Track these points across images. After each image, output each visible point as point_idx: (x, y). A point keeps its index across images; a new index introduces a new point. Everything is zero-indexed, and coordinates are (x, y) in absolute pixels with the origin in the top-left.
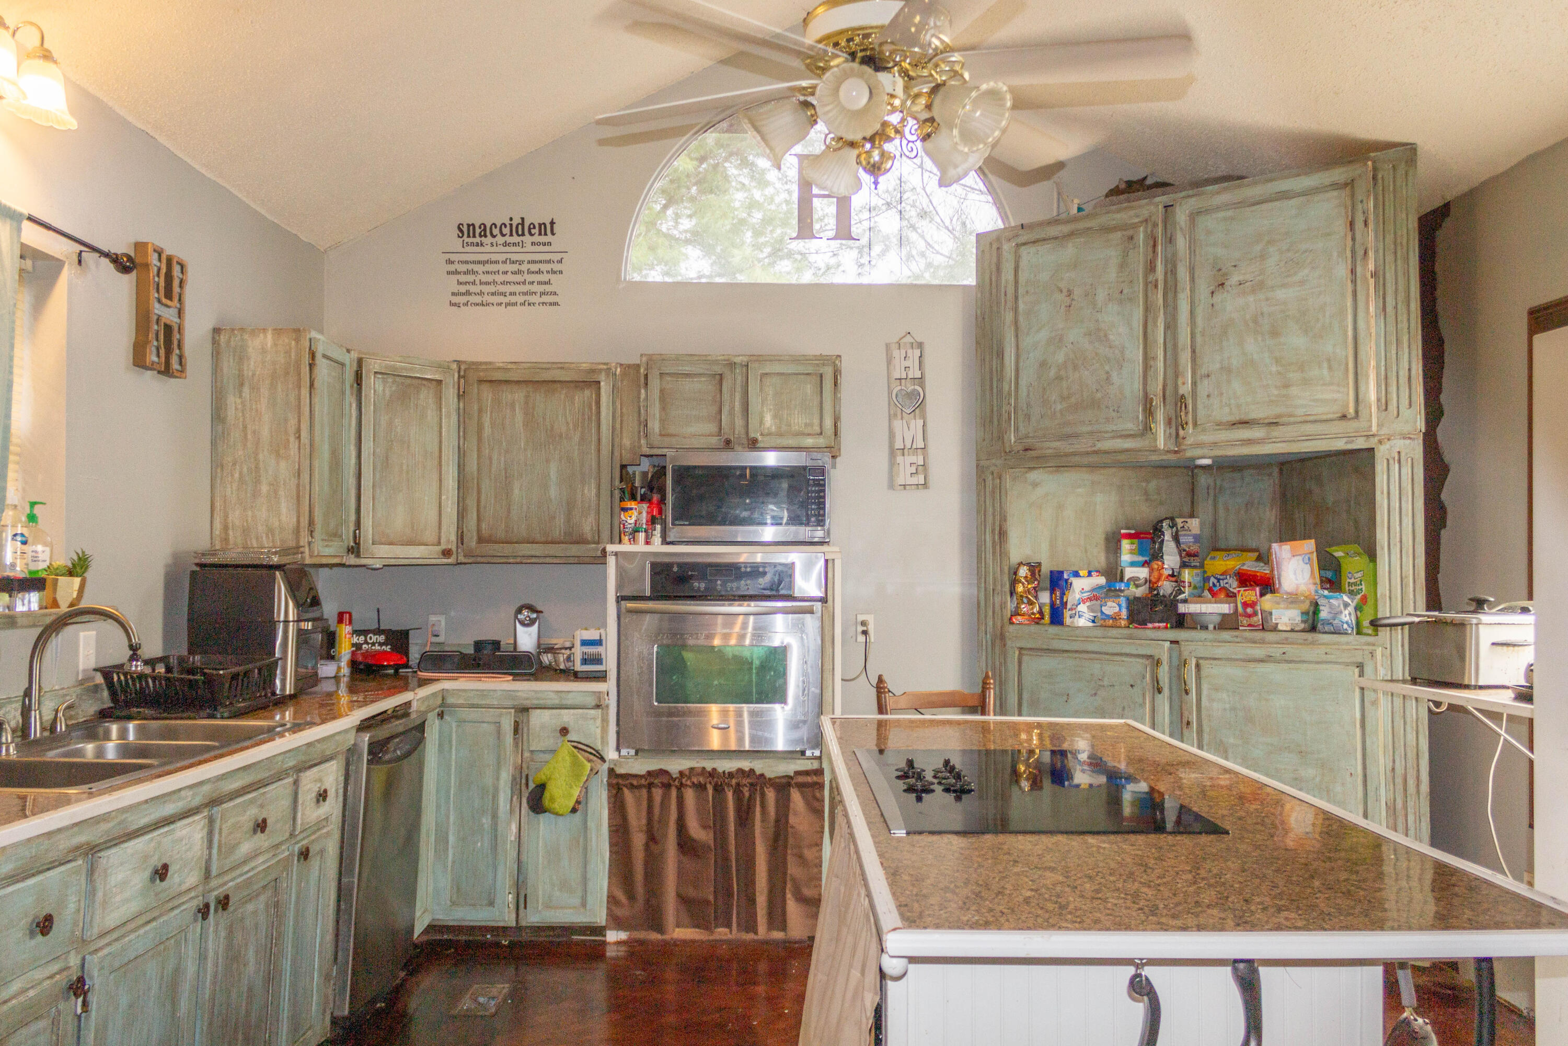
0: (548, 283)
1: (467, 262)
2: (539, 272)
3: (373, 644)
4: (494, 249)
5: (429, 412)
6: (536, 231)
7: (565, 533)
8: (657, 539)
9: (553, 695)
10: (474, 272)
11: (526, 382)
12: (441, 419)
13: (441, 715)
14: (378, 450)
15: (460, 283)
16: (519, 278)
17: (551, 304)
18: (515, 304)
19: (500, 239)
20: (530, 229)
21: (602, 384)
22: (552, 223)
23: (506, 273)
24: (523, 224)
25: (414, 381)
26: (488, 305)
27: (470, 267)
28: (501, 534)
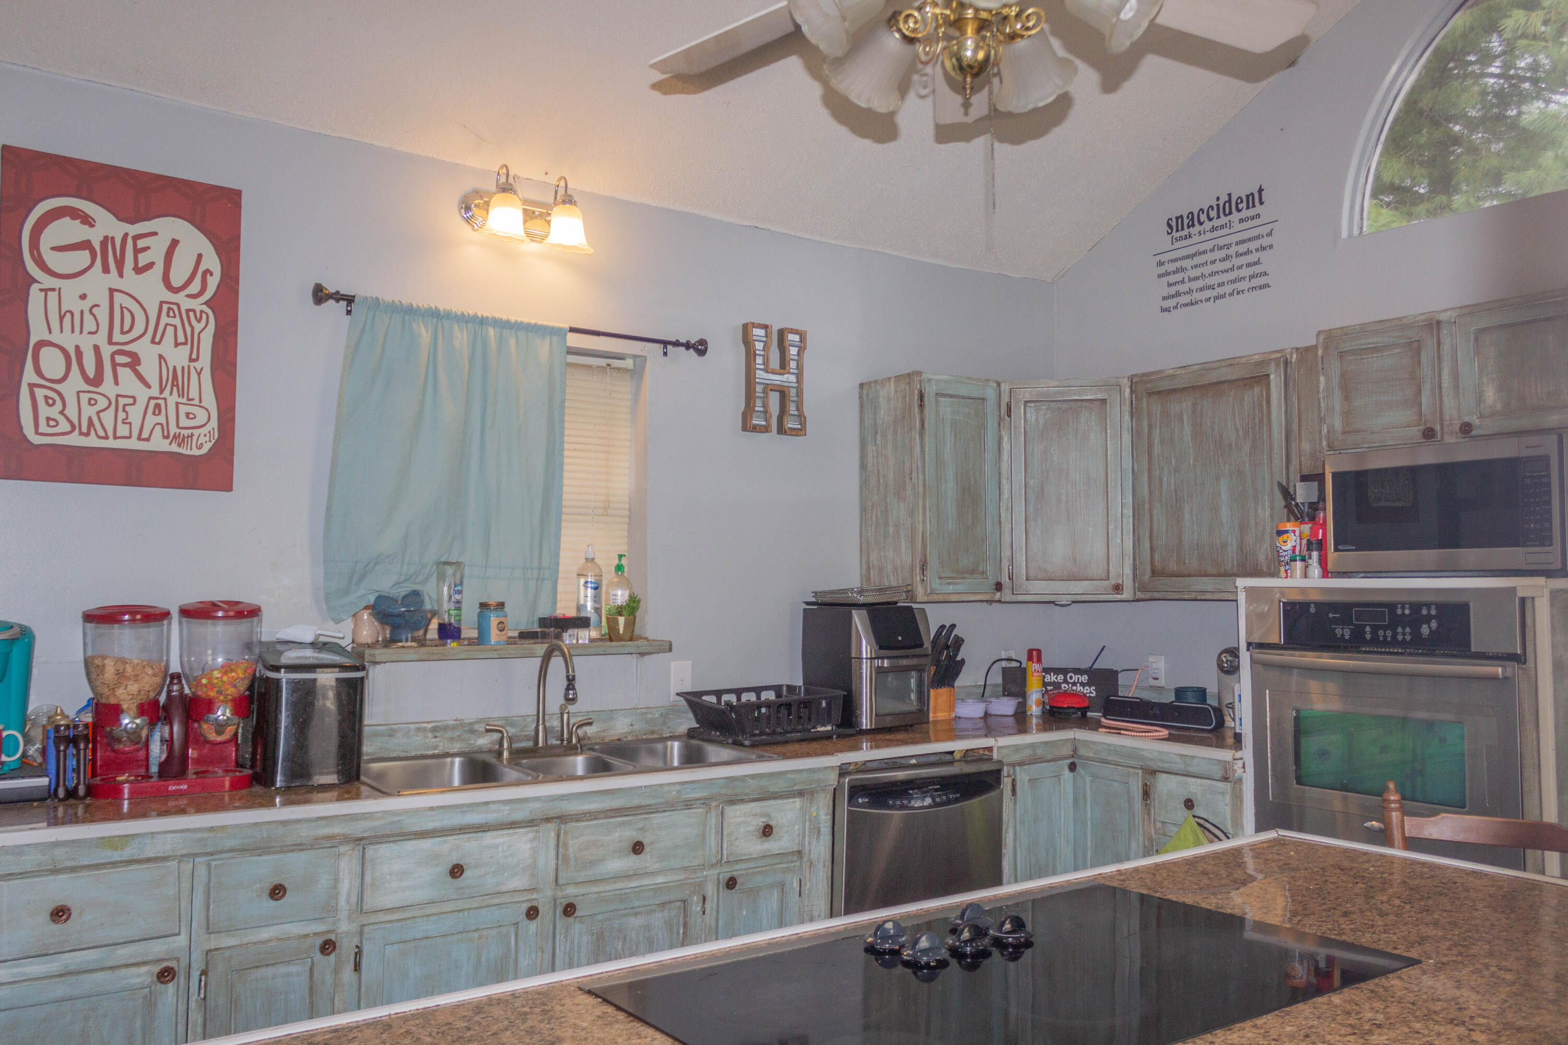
0: (1258, 263)
1: (1175, 260)
2: (1248, 252)
3: (1074, 684)
4: (1203, 238)
5: (1092, 435)
6: (1243, 205)
7: (1238, 565)
8: (1315, 570)
9: (1178, 760)
10: (1183, 270)
11: (1194, 388)
12: (1106, 441)
13: (1072, 767)
14: (1031, 482)
15: (1170, 285)
16: (1227, 265)
17: (1261, 287)
18: (1223, 296)
19: (1208, 225)
20: (1237, 204)
21: (1272, 377)
22: (1260, 190)
23: (1213, 262)
24: (1230, 201)
25: (1072, 404)
26: (1196, 303)
27: (1179, 264)
28: (1173, 566)
